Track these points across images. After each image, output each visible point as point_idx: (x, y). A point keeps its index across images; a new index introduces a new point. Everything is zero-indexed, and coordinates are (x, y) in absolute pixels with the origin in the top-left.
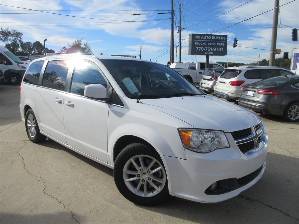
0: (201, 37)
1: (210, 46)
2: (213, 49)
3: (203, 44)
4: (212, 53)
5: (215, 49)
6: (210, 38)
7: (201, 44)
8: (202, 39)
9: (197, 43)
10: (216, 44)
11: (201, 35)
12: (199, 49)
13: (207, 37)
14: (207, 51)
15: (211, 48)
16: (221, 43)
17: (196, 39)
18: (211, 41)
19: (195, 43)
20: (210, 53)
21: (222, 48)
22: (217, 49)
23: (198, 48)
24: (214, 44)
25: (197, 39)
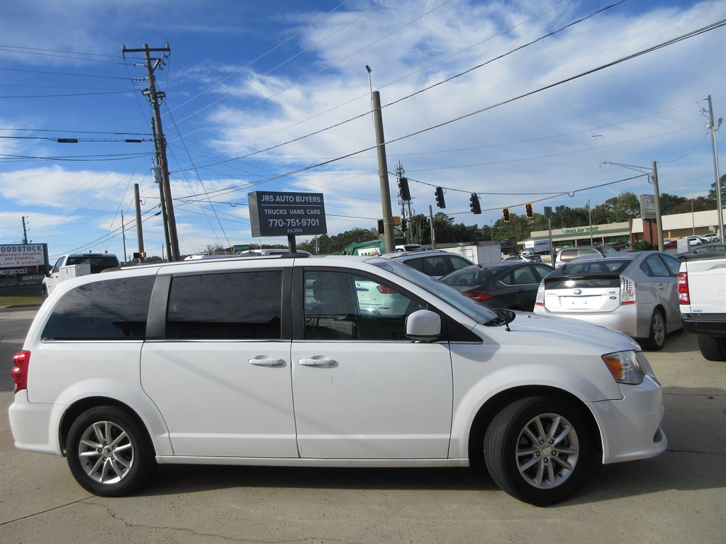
0: (275, 198)
1: (295, 217)
2: (300, 221)
3: (281, 212)
4: (301, 230)
5: (304, 222)
6: (291, 199)
7: (276, 212)
8: (278, 203)
9: (270, 212)
10: (305, 212)
11: (275, 194)
12: (274, 222)
13: (287, 197)
14: (291, 227)
15: (297, 220)
16: (313, 208)
17: (265, 202)
18: (296, 205)
19: (266, 210)
20: (296, 231)
21: (317, 220)
22: (307, 222)
23: (272, 220)
24: (301, 212)
25: (267, 202)
